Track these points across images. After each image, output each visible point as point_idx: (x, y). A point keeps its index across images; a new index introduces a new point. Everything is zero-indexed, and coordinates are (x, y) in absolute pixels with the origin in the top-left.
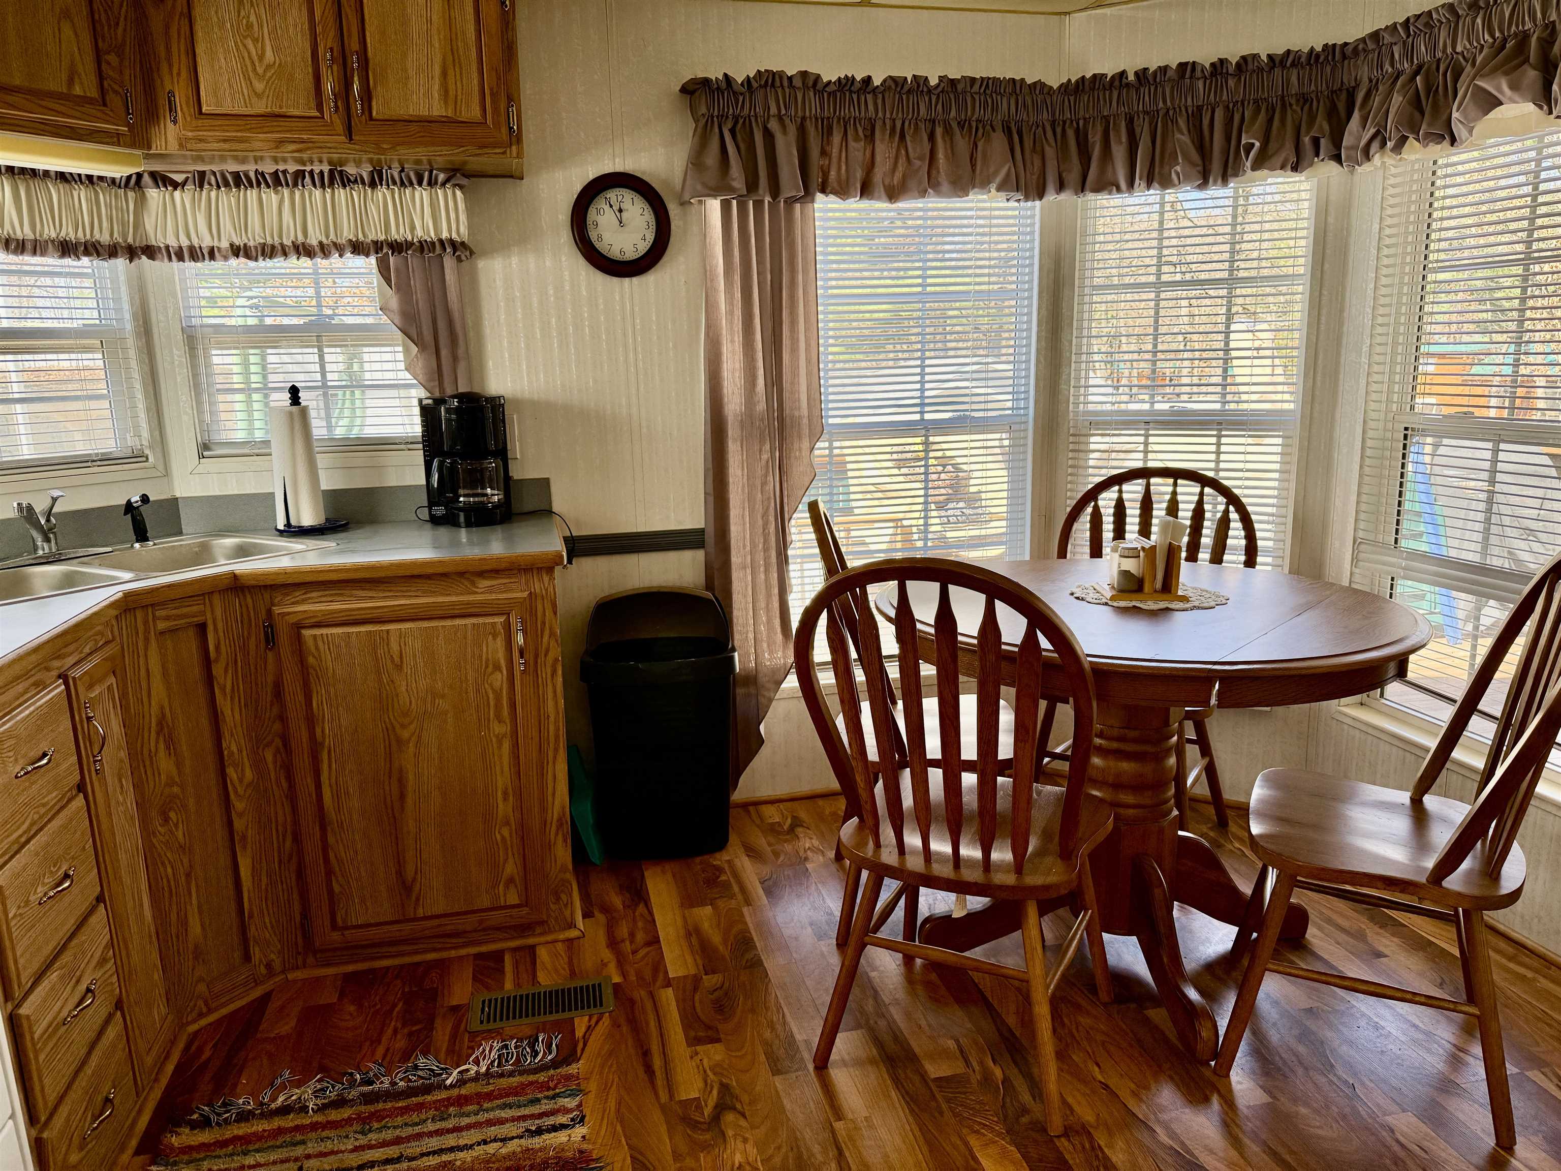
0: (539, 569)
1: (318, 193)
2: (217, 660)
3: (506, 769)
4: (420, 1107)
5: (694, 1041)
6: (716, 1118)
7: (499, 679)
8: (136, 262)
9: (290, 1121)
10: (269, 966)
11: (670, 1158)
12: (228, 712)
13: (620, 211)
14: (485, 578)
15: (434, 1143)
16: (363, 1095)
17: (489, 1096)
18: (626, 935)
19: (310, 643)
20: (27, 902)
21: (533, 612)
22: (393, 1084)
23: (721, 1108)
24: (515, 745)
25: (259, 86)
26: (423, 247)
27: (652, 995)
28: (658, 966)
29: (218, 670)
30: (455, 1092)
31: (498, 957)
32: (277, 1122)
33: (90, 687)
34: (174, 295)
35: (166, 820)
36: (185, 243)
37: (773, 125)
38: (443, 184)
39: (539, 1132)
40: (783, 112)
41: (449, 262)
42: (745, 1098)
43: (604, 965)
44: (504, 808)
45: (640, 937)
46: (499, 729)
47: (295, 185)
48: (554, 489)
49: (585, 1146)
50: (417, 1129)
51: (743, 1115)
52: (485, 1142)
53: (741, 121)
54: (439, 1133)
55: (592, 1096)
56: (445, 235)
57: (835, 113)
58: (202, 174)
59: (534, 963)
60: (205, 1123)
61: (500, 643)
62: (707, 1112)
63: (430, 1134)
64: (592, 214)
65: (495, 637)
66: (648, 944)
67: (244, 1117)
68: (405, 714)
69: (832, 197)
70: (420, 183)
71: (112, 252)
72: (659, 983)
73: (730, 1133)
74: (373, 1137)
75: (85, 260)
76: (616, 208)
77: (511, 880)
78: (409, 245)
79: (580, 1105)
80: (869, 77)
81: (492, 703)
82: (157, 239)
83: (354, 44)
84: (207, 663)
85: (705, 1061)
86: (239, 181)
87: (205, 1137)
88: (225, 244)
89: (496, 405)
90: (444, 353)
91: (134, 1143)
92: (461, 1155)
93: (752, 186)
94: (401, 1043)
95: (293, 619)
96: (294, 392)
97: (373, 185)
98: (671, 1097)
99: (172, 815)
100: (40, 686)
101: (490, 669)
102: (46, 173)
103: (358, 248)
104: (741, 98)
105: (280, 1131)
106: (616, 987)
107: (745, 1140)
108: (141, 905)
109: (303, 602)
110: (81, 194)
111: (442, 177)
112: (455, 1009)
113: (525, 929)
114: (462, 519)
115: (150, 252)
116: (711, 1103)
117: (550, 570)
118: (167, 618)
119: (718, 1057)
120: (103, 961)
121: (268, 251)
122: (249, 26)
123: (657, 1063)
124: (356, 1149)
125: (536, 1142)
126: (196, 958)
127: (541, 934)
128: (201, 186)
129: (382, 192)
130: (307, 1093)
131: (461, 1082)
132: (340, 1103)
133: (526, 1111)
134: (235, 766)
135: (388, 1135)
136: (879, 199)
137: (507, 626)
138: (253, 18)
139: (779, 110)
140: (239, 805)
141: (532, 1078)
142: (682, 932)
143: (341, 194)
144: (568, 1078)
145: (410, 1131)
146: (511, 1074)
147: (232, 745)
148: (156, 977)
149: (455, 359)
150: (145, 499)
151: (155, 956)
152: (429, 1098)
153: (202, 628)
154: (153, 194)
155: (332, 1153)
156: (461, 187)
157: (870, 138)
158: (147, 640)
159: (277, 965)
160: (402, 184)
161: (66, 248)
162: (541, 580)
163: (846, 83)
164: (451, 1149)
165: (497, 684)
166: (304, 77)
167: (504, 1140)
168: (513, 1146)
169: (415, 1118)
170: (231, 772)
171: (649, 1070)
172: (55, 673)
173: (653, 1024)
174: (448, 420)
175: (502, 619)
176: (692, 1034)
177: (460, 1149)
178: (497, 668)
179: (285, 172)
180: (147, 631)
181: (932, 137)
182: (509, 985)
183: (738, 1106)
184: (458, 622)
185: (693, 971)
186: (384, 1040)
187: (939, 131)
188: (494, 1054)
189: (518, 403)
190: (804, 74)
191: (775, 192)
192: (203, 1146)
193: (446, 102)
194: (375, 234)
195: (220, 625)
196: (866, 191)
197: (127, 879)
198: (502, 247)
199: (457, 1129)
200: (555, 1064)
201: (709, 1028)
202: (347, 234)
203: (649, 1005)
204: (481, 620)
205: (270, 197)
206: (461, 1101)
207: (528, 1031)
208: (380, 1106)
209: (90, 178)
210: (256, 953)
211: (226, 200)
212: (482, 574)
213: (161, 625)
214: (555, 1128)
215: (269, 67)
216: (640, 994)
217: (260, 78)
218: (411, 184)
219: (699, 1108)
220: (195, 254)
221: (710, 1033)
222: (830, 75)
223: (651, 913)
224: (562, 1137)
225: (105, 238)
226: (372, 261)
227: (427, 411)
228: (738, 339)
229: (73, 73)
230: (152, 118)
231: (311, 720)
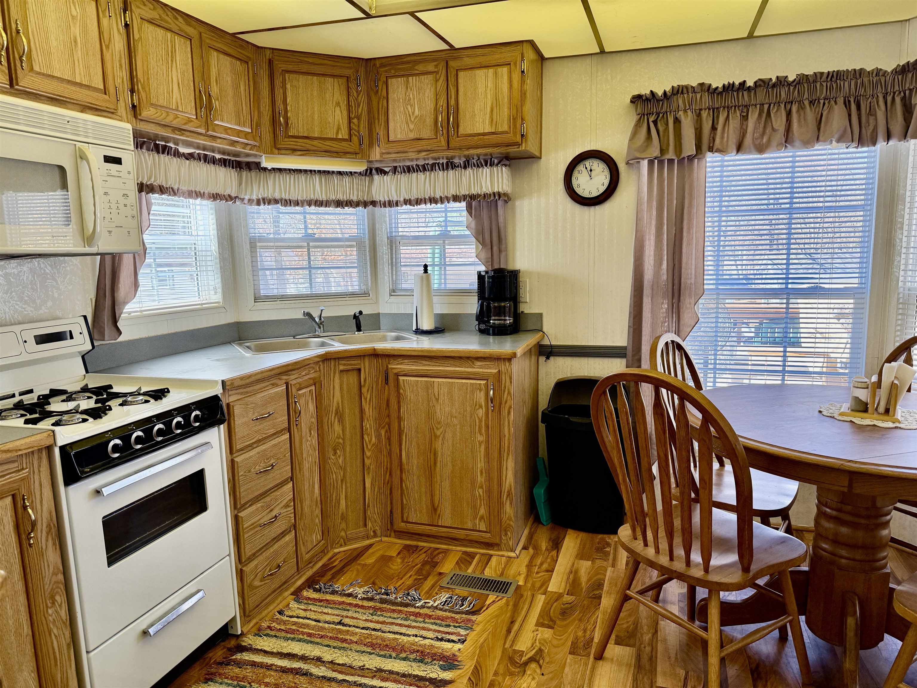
0: (504, 359)
1: (441, 173)
2: (364, 386)
3: (482, 459)
4: (400, 612)
5: (539, 624)
6: (526, 664)
7: (481, 412)
8: (367, 208)
9: (350, 600)
10: (374, 532)
11: (492, 673)
12: (367, 410)
13: (591, 170)
14: (478, 361)
15: (396, 629)
16: (381, 599)
17: (430, 617)
18: (538, 563)
19: (401, 382)
20: (249, 471)
21: (499, 380)
22: (396, 598)
23: (532, 659)
24: (487, 449)
25: (412, 126)
26: (486, 197)
27: (533, 596)
28: (545, 583)
29: (364, 390)
30: (417, 610)
31: (472, 556)
32: (344, 599)
33: (300, 389)
34: (385, 222)
35: (335, 453)
36: (387, 199)
37: (681, 116)
38: (497, 165)
39: (441, 640)
40: (688, 107)
41: (500, 203)
42: (547, 659)
43: (519, 574)
44: (480, 479)
45: (545, 566)
46: (480, 438)
47: (432, 170)
48: (545, 319)
49: (457, 653)
50: (393, 621)
51: (541, 667)
52: (416, 636)
53: (661, 115)
54: (400, 625)
55: (475, 633)
56: (496, 190)
57: (721, 103)
58: (395, 168)
59: (487, 564)
60: (319, 591)
61: (482, 394)
62: (524, 659)
63: (397, 624)
64: (575, 174)
65: (480, 390)
66: (547, 571)
67: (334, 592)
68: (439, 423)
69: (716, 154)
70: (486, 165)
71: (357, 204)
72: (541, 591)
73: (528, 672)
74: (375, 618)
75: (346, 208)
76: (589, 169)
77: (482, 518)
78: (479, 196)
79: (467, 635)
80: (745, 81)
81: (477, 424)
82: (377, 198)
83: (452, 102)
84: (360, 387)
85: (539, 636)
86: (409, 169)
87: (316, 595)
88: (402, 199)
89: (515, 275)
90: (495, 248)
91: (292, 590)
92: (403, 637)
93: (663, 152)
94: (410, 582)
95: (395, 371)
96: (426, 266)
97: (465, 168)
98: (512, 646)
99: (338, 451)
100: (275, 385)
101: (477, 407)
102: (333, 172)
103: (456, 198)
104: (661, 103)
105: (343, 603)
106: (518, 587)
107: (533, 679)
108: (313, 487)
109: (401, 364)
111: (496, 161)
112: (440, 574)
113: (489, 545)
114: (491, 332)
115: (374, 203)
116: (529, 656)
117: (510, 360)
118: (344, 365)
119: (546, 636)
120: (287, 506)
121: (418, 202)
122: (409, 100)
123: (516, 627)
124: (366, 620)
125: (438, 644)
126: (342, 519)
127: (496, 550)
128: (395, 173)
129: (469, 171)
130: (360, 591)
131: (423, 607)
132: (371, 599)
133: (441, 629)
134: (368, 435)
135: (381, 619)
136: (750, 153)
137: (487, 385)
138: (411, 96)
139: (685, 106)
140: (368, 454)
141: (453, 615)
142: (568, 570)
143: (451, 172)
144: (469, 620)
145: (390, 620)
146: (445, 611)
147: (367, 425)
148: (317, 521)
149: (500, 251)
150: (361, 313)
151: (318, 512)
152: (406, 609)
153: (359, 370)
154: (376, 177)
155: (357, 618)
156: (506, 165)
157: (744, 116)
158: (335, 373)
159: (379, 532)
160: (478, 166)
161: (339, 204)
162: (505, 365)
163: (729, 88)
164: (401, 634)
165: (480, 415)
166: (429, 121)
167: (425, 638)
168: (427, 642)
169: (395, 615)
170: (366, 437)
171: (509, 631)
172: (284, 381)
173: (525, 609)
174: (488, 282)
175: (484, 382)
176: (541, 621)
177: (404, 635)
178: (481, 407)
179: (428, 164)
180: (335, 369)
181: (789, 114)
182: (470, 571)
183: (541, 662)
184: (464, 381)
185: (561, 591)
186: (404, 579)
187: (794, 108)
188: (444, 600)
189: (528, 273)
190: (702, 85)
191: (678, 154)
192: (314, 599)
193: (491, 126)
194: (464, 191)
195: (367, 370)
196: (739, 148)
197: (307, 474)
198: (529, 195)
199: (409, 626)
200: (467, 613)
201: (551, 620)
202: (452, 192)
203: (529, 600)
204: (474, 381)
205: (421, 176)
206: (417, 615)
207: (466, 594)
208: (384, 606)
209: (351, 173)
210: (370, 525)
211: (404, 178)
212: (478, 359)
213: (342, 368)
214: (449, 641)
215: (416, 117)
216: (527, 594)
217: (412, 122)
218: (482, 166)
219: (521, 656)
220: (390, 204)
221: (551, 623)
222: (717, 83)
223: (557, 556)
224: (449, 645)
225: (355, 199)
226: (463, 204)
227: (480, 277)
228: (653, 238)
229: (339, 129)
230: (371, 145)
231: (400, 419)
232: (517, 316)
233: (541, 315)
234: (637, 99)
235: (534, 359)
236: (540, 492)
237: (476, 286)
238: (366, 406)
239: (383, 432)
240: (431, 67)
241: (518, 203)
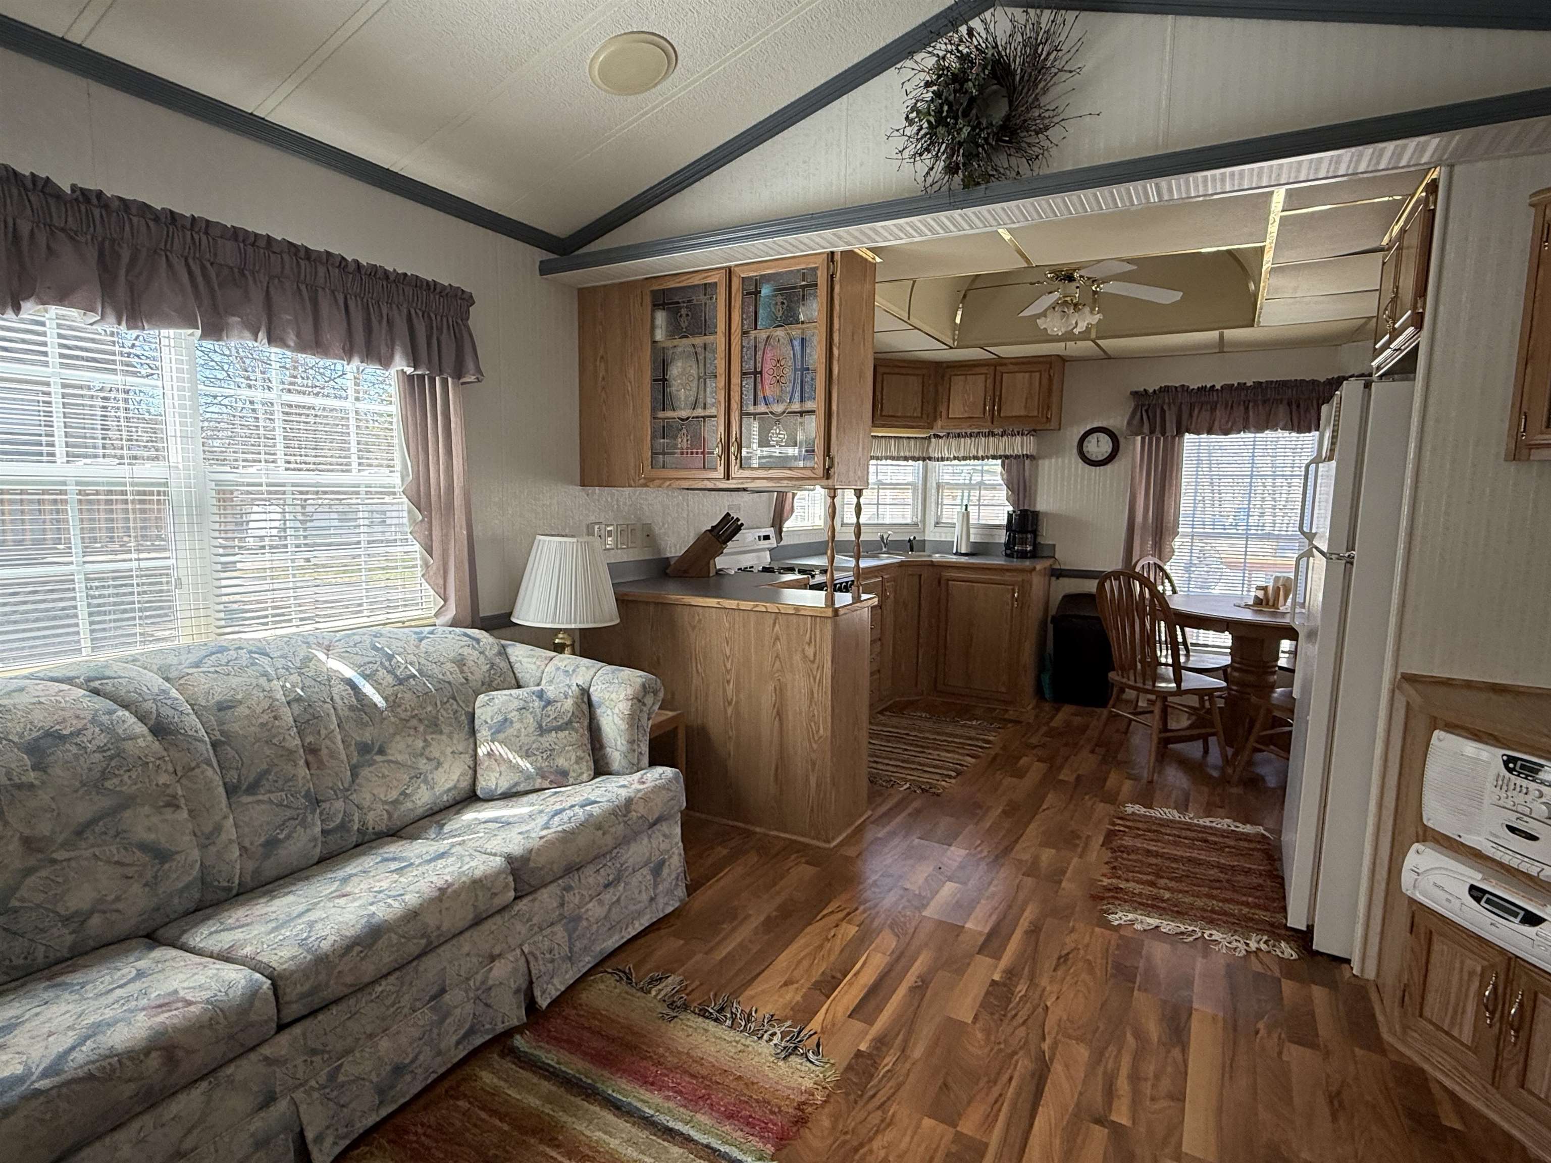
0: (1025, 572)
1: (984, 439)
2: (923, 587)
3: (1007, 642)
4: (951, 724)
7: (1008, 608)
8: (926, 462)
13: (1098, 441)
15: (950, 729)
16: (936, 719)
17: (972, 727)
18: (1043, 715)
19: (950, 586)
21: (1022, 586)
22: (947, 719)
23: (1039, 746)
25: (967, 409)
26: (1017, 457)
27: (1039, 726)
28: (1048, 722)
29: (923, 591)
31: (995, 709)
33: (889, 583)
34: (935, 472)
36: (940, 456)
37: (1166, 407)
38: (1027, 435)
41: (1027, 462)
42: (1048, 746)
43: (1029, 718)
44: (1004, 656)
45: (1048, 716)
47: (977, 437)
48: (1057, 549)
53: (1151, 406)
56: (1025, 452)
57: (1196, 400)
58: (948, 434)
59: (1007, 712)
61: (1009, 596)
64: (1086, 443)
65: (1008, 593)
66: (1050, 718)
68: (976, 615)
69: (1193, 435)
70: (1019, 435)
71: (918, 459)
72: (1045, 725)
74: (935, 724)
75: (911, 462)
76: (1096, 440)
77: (1004, 684)
78: (1012, 456)
80: (1214, 386)
81: (1004, 616)
82: (932, 455)
84: (920, 588)
86: (959, 436)
88: (952, 456)
89: (1036, 514)
90: (1022, 495)
93: (1152, 432)
95: (948, 576)
96: (966, 506)
97: (1002, 436)
101: (1005, 604)
102: (904, 438)
103: (994, 457)
104: (1151, 397)
106: (1029, 723)
108: (890, 652)
110: (912, 442)
111: (1026, 432)
112: (974, 713)
114: (1016, 554)
115: (930, 459)
117: (1029, 573)
119: (1048, 740)
121: (965, 458)
122: (966, 391)
123: (1028, 735)
124: (930, 725)
125: (979, 736)
127: (1014, 707)
128: (948, 438)
129: (1005, 438)
130: (921, 715)
132: (930, 719)
133: (979, 732)
134: (923, 620)
136: (1217, 434)
137: (1013, 589)
139: (1170, 400)
140: (922, 634)
141: (986, 728)
142: (1065, 719)
143: (991, 439)
144: (998, 731)
145: (945, 726)
146: (981, 726)
148: (890, 670)
149: (1025, 497)
150: (913, 539)
152: (955, 723)
153: (920, 576)
154: (933, 441)
155: (925, 724)
156: (1033, 436)
157: (1213, 409)
160: (1012, 435)
161: (906, 458)
162: (1027, 576)
163: (1202, 389)
165: (1007, 610)
166: (981, 405)
167: (970, 733)
168: (971, 735)
169: (948, 725)
172: (880, 575)
173: (1034, 730)
174: (1015, 519)
175: (1012, 587)
176: (1045, 735)
178: (1007, 604)
179: (974, 433)
181: (1247, 409)
184: (996, 586)
185: (1059, 726)
187: (1251, 405)
188: (979, 723)
189: (1046, 514)
190: (1182, 386)
191: (1163, 433)
193: (1026, 411)
194: (1001, 453)
196: (1210, 431)
198: (1049, 456)
202: (991, 453)
204: (1004, 586)
205: (968, 441)
206: (962, 726)
208: (940, 721)
209: (916, 438)
211: (955, 442)
212: (1005, 571)
215: (970, 403)
216: (1036, 726)
217: (968, 406)
218: (1015, 435)
220: (943, 459)
222: (1194, 386)
223: (1057, 713)
225: (918, 455)
226: (999, 461)
227: (1010, 516)
228: (1143, 493)
229: (915, 409)
230: (935, 419)
231: (947, 610)
232: (1035, 545)
233: (1054, 546)
234: (1135, 394)
235: (1047, 578)
236: (1046, 679)
237: (1005, 522)
238: (923, 602)
239: (933, 621)
240: (984, 370)
241: (1040, 462)
